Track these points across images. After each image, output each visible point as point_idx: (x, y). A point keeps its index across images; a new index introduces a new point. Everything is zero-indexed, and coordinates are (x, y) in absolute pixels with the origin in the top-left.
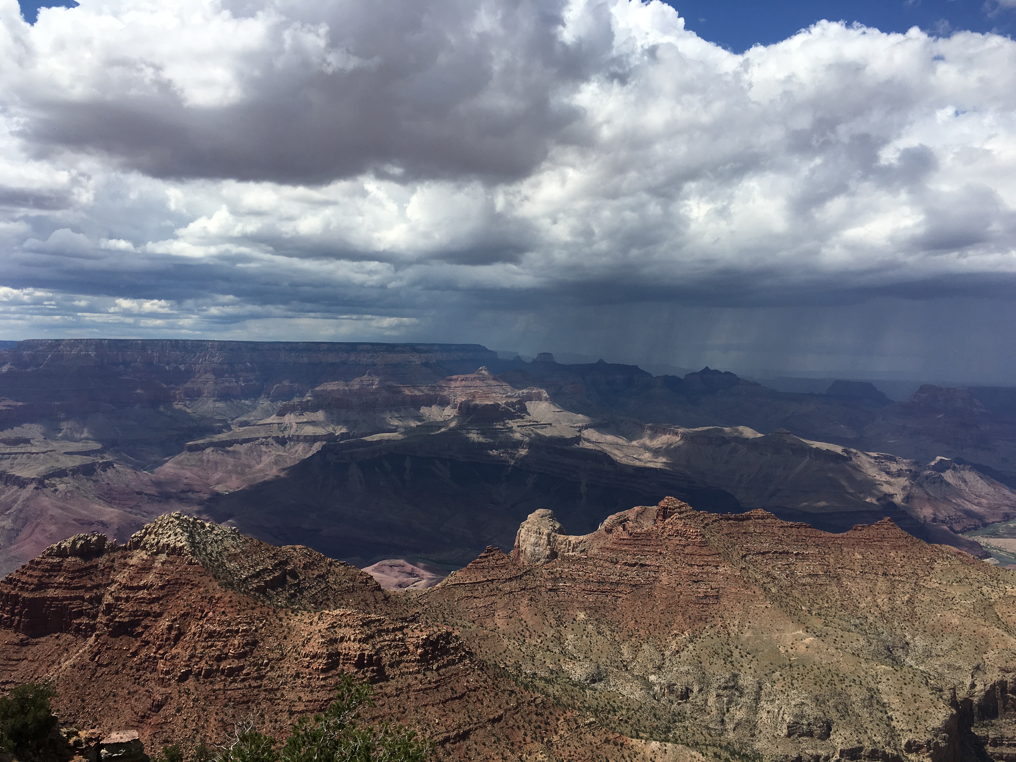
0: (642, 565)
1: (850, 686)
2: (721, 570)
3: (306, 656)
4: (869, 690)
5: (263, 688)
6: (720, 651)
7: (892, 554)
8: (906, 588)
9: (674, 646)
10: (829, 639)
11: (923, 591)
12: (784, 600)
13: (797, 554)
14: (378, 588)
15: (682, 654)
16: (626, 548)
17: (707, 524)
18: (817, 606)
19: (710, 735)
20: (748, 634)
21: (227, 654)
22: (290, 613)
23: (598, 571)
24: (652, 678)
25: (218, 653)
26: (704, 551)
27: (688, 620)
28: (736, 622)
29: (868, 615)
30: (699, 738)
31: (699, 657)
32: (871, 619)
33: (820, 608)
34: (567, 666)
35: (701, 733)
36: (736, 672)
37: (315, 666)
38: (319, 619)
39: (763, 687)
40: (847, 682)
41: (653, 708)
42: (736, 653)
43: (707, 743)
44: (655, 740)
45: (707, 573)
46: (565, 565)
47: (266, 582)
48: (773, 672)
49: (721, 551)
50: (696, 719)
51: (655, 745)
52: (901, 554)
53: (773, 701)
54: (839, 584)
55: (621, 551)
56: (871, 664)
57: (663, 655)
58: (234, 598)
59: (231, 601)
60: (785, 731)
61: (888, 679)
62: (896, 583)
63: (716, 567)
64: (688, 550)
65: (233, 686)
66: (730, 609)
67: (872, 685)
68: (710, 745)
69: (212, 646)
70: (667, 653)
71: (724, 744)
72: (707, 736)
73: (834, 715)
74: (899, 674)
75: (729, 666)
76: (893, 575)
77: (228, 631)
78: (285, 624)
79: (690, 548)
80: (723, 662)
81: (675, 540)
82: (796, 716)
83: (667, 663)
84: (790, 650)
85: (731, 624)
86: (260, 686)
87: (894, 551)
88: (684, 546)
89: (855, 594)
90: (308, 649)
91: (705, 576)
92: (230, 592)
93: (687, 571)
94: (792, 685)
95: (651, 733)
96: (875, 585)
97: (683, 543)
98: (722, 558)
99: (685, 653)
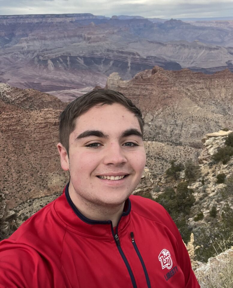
0: (147, 89)
1: (210, 121)
2: (172, 89)
3: (37, 124)
4: (216, 122)
5: (24, 134)
6: (171, 114)
9: (157, 113)
10: (205, 108)
12: (192, 97)
13: (197, 82)
14: (60, 101)
15: (159, 115)
16: (142, 84)
17: (169, 74)
18: (202, 98)
19: (166, 138)
20: (180, 108)
21: (11, 124)
22: (30, 111)
24: (150, 123)
25: (8, 124)
26: (167, 83)
27: (161, 105)
28: (176, 105)
29: (218, 100)
30: (163, 139)
31: (164, 116)
32: (219, 101)
33: (203, 99)
35: (164, 138)
36: (176, 120)
37: (40, 126)
38: (40, 112)
39: (184, 123)
40: (209, 120)
41: (149, 132)
42: (176, 114)
43: (166, 140)
44: (150, 141)
45: (168, 90)
46: (122, 90)
47: (21, 101)
48: (187, 119)
49: (173, 83)
50: (163, 134)
51: (149, 142)
52: (230, 80)
53: (186, 127)
54: (210, 91)
55: (140, 85)
56: (217, 114)
57: (153, 116)
58: (10, 107)
59: (9, 108)
60: (190, 136)
61: (222, 119)
62: (227, 89)
63: (171, 88)
64: (162, 83)
65: (14, 134)
66: (175, 101)
67: (217, 121)
68: (166, 141)
69: (5, 122)
70: (155, 116)
71: (171, 140)
72: (166, 139)
73: (204, 130)
74: (225, 117)
75: (174, 118)
76: (227, 87)
77: (10, 117)
78: (29, 114)
80: (171, 117)
81: (158, 80)
82: (193, 131)
83: (155, 119)
84: (192, 112)
86: (23, 133)
87: (228, 79)
88: (161, 82)
89: (214, 94)
90: (38, 121)
91: (167, 91)
92: (9, 105)
93: (161, 90)
94: (192, 122)
95: (149, 139)
96: (221, 90)
97: (160, 81)
98: (173, 85)
99: (160, 115)
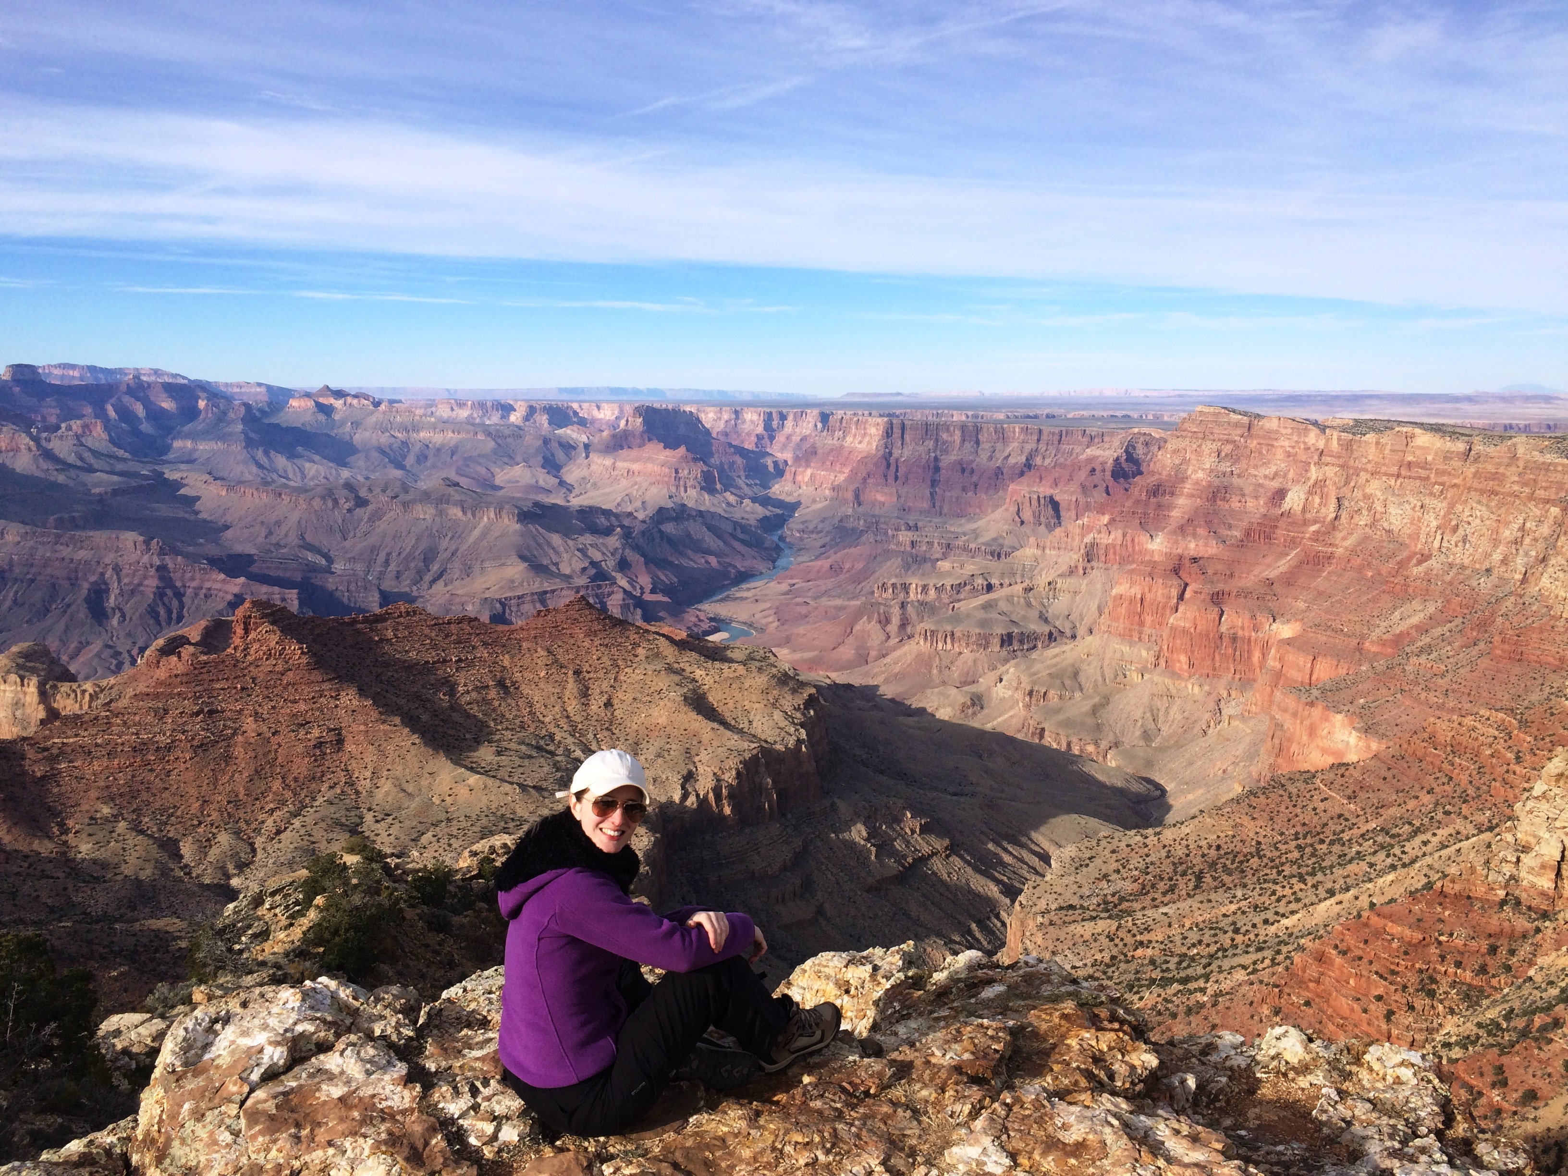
0: (211, 713)
2: (342, 700)
6: (343, 820)
7: (585, 644)
8: (603, 686)
10: (502, 773)
11: (625, 686)
12: (440, 730)
13: (457, 662)
15: (282, 836)
16: (181, 688)
17: (319, 634)
18: (486, 731)
20: (386, 786)
23: (133, 734)
26: (316, 675)
27: (292, 785)
28: (368, 774)
31: (310, 835)
33: (492, 733)
34: (80, 895)
42: (369, 817)
45: (321, 709)
46: (69, 733)
49: (341, 671)
52: (597, 642)
55: (171, 696)
57: (252, 844)
63: (335, 697)
64: (288, 678)
66: (359, 756)
70: (259, 842)
76: (588, 672)
79: (290, 674)
81: (268, 665)
83: (260, 854)
84: (448, 799)
85: (361, 777)
87: (587, 640)
88: (283, 673)
89: (538, 705)
91: (317, 714)
93: (288, 711)
94: (450, 845)
96: (565, 688)
97: (280, 667)
98: (344, 683)
99: (288, 833)
